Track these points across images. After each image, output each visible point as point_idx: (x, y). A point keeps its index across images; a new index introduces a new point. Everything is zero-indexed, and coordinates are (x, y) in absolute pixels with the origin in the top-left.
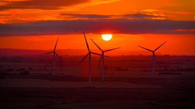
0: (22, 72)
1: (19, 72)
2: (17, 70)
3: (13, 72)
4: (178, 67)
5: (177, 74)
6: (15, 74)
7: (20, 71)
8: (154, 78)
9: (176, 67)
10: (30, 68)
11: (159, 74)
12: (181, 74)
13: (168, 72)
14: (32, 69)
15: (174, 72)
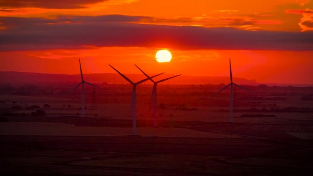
0: (35, 111)
1: (30, 112)
2: (27, 109)
3: (21, 112)
4: (275, 105)
5: (269, 116)
6: (24, 115)
7: (32, 109)
8: (231, 123)
9: (271, 105)
10: (47, 106)
11: (242, 116)
12: (275, 116)
13: (255, 114)
14: (49, 106)
15: (264, 114)
